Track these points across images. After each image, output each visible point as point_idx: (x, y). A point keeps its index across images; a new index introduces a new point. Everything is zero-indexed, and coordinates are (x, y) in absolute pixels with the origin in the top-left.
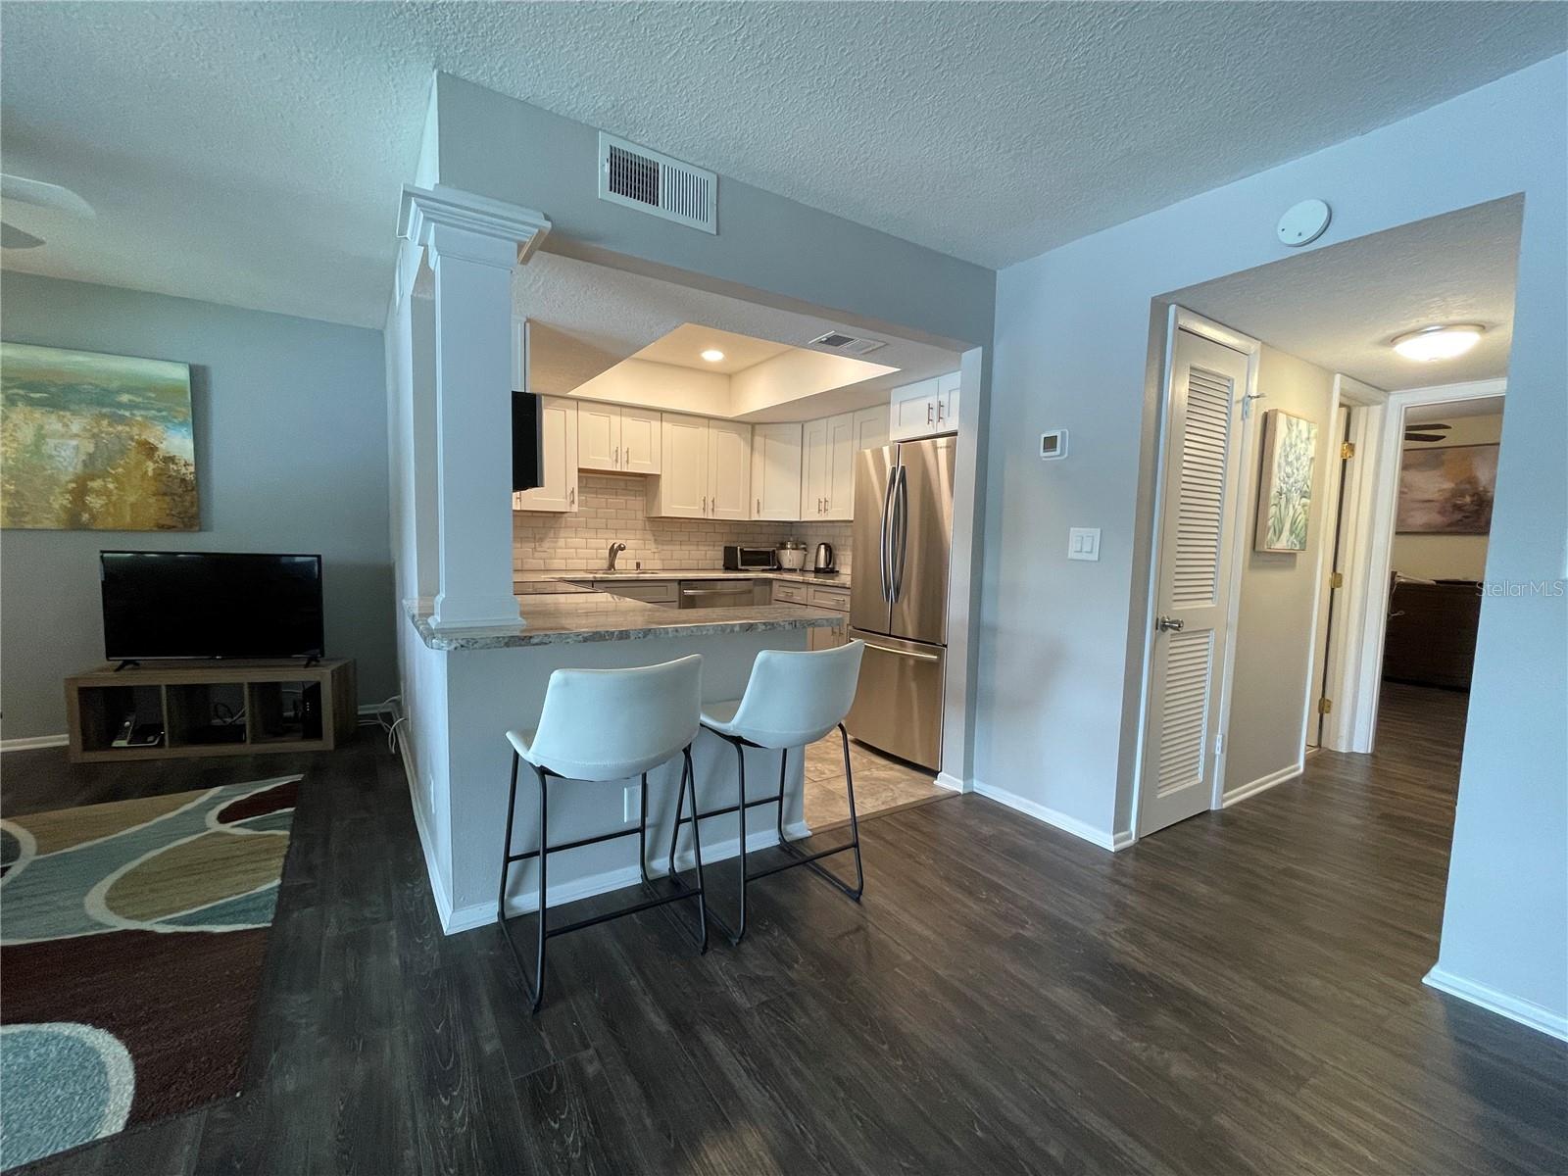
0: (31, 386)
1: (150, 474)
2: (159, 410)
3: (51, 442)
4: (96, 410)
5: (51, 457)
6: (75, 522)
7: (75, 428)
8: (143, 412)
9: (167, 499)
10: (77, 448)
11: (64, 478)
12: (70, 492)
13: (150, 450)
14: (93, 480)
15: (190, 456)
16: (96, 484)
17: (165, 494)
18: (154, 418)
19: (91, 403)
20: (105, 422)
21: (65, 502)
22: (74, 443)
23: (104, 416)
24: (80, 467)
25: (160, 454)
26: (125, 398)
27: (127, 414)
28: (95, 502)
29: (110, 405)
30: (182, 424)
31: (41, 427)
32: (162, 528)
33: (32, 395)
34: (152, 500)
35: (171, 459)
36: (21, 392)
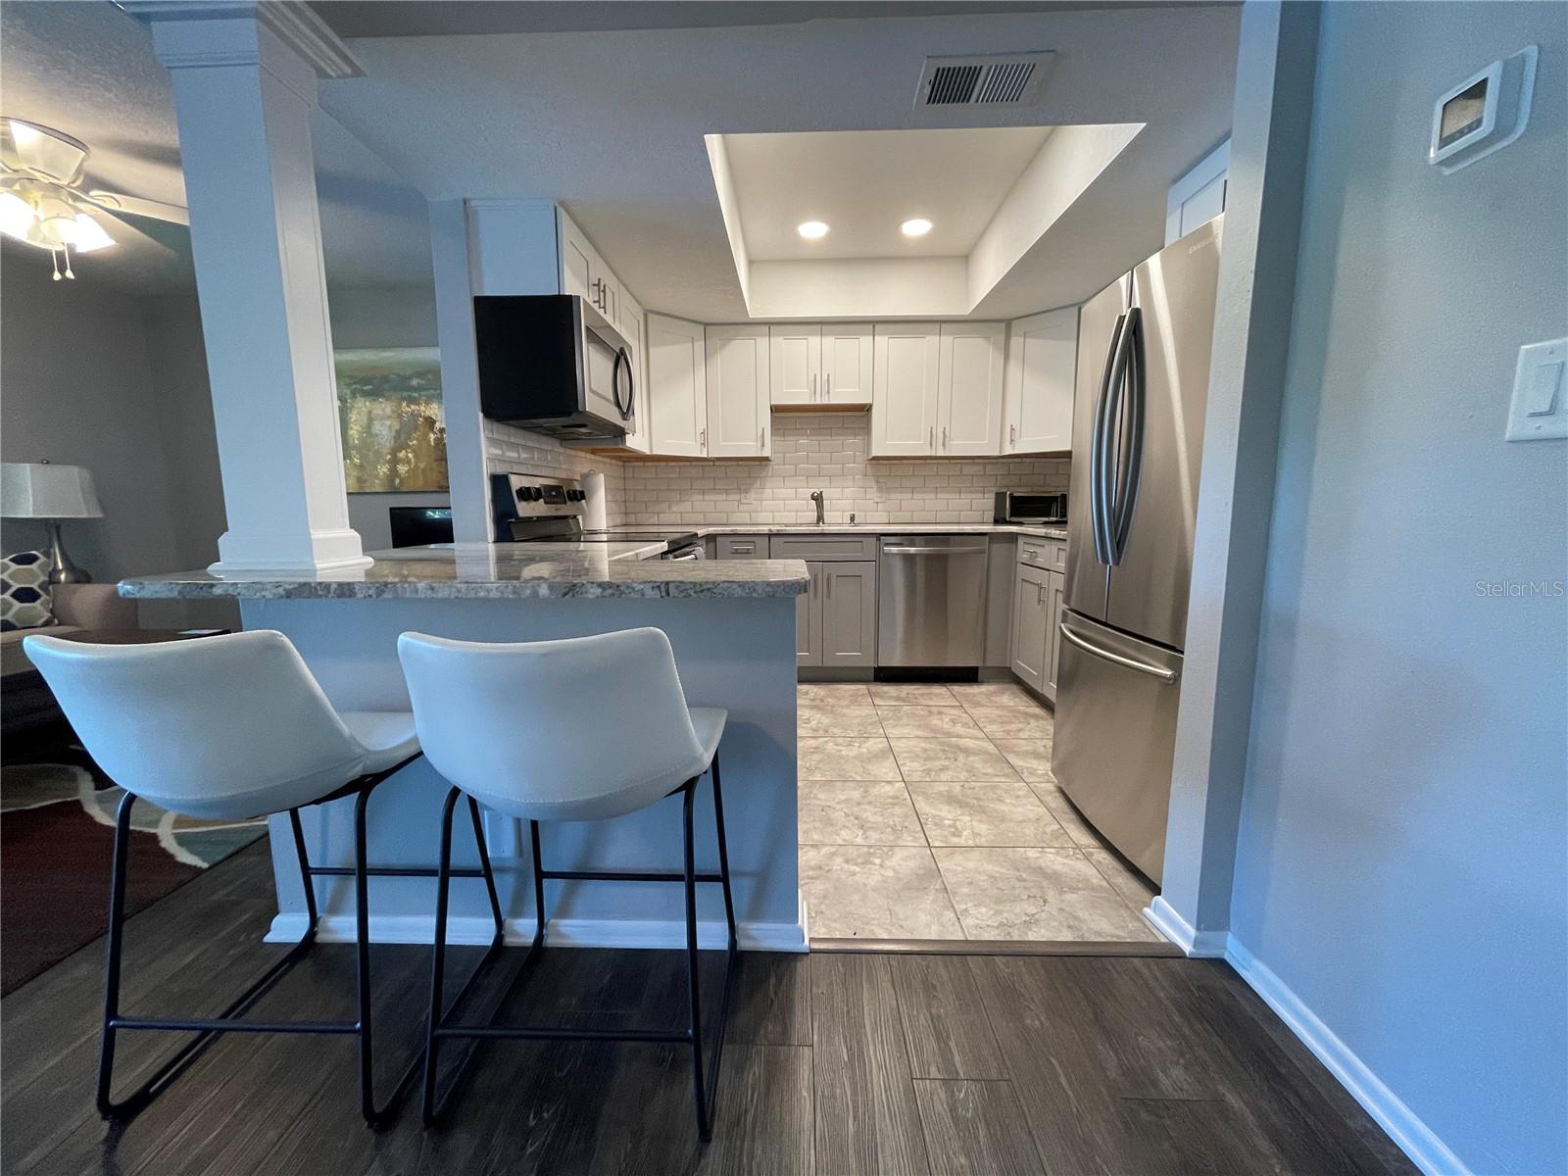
0: (365, 381)
1: (432, 444)
3: (376, 424)
4: (399, 395)
5: (377, 435)
6: (391, 487)
7: (388, 411)
8: (425, 393)
10: (390, 427)
11: (385, 451)
12: (388, 462)
13: (431, 423)
14: (400, 451)
16: (402, 454)
19: (395, 389)
20: (404, 404)
21: (386, 470)
22: (388, 423)
23: (404, 399)
24: (392, 442)
26: (414, 382)
27: (416, 395)
28: (402, 469)
29: (407, 389)
31: (370, 412)
33: (364, 388)
36: (359, 387)
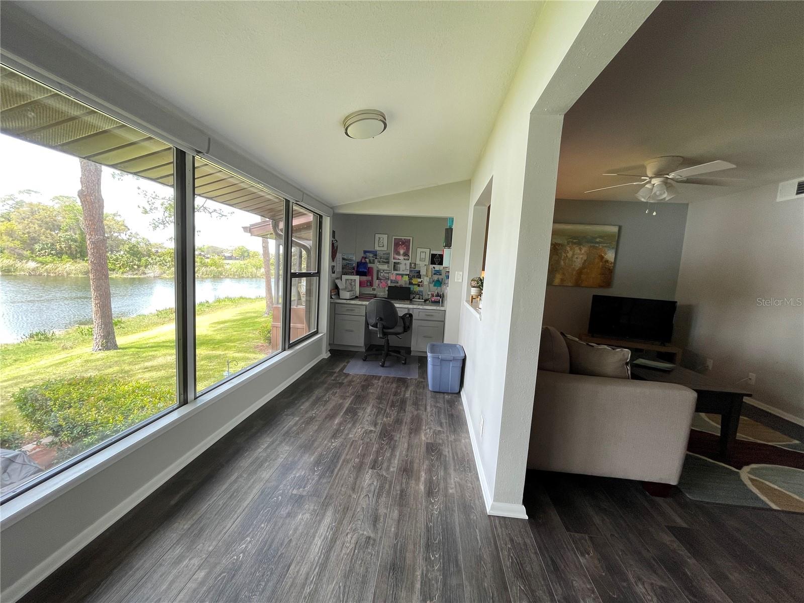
0: (575, 238)
1: (600, 267)
2: (607, 244)
3: (576, 256)
4: (589, 245)
5: (575, 261)
6: (577, 284)
7: (583, 251)
8: (603, 245)
9: (603, 276)
10: (582, 258)
11: (577, 269)
12: (577, 273)
13: (602, 258)
14: (584, 269)
15: (613, 260)
16: (585, 271)
17: (603, 274)
18: (605, 247)
19: (588, 242)
20: (591, 249)
21: (575, 277)
22: (581, 256)
23: (591, 247)
24: (582, 265)
25: (604, 260)
26: (598, 240)
27: (597, 245)
28: (583, 277)
29: (593, 243)
30: (613, 248)
31: (574, 251)
32: (600, 287)
33: (575, 241)
34: (599, 276)
35: (607, 261)
